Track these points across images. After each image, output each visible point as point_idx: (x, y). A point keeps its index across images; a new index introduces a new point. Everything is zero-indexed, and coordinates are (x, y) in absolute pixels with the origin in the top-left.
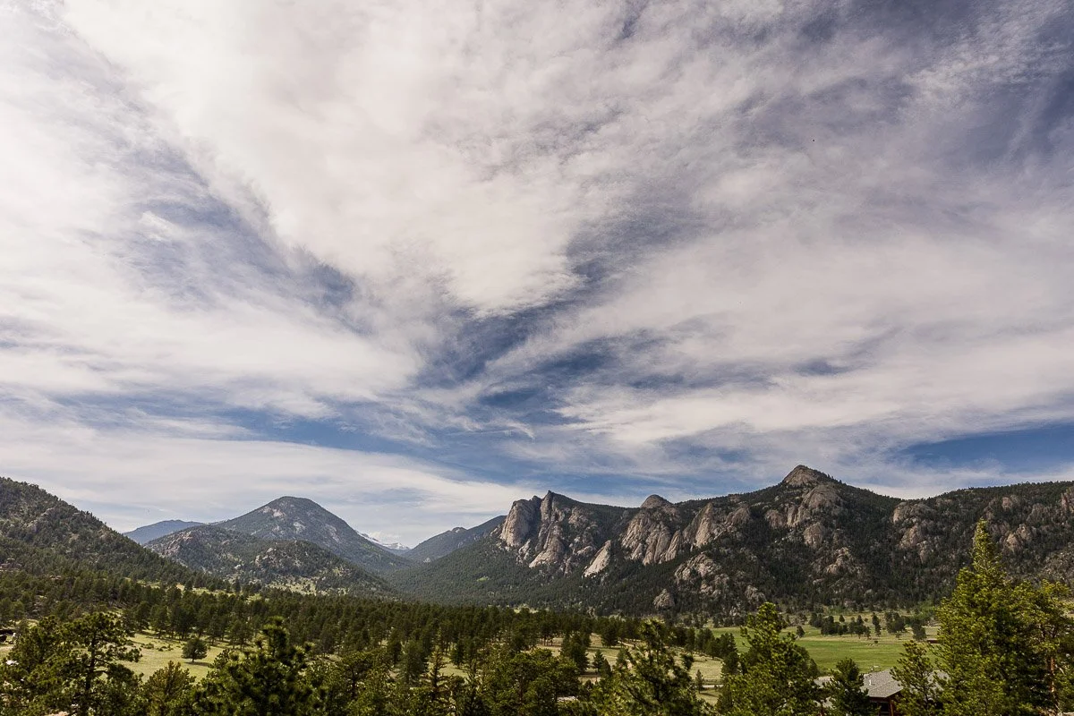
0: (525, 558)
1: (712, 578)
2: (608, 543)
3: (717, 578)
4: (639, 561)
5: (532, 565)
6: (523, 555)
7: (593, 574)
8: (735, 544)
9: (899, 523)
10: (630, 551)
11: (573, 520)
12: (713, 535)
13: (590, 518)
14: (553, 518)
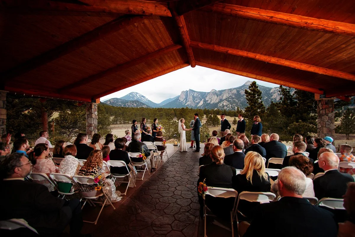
1: (227, 105)
2: (203, 100)
3: (228, 105)
4: (210, 103)
5: (186, 105)
6: (184, 103)
7: (200, 106)
8: (233, 98)
9: (272, 93)
10: (208, 101)
11: (195, 95)
12: (227, 97)
13: (199, 94)
14: (190, 95)
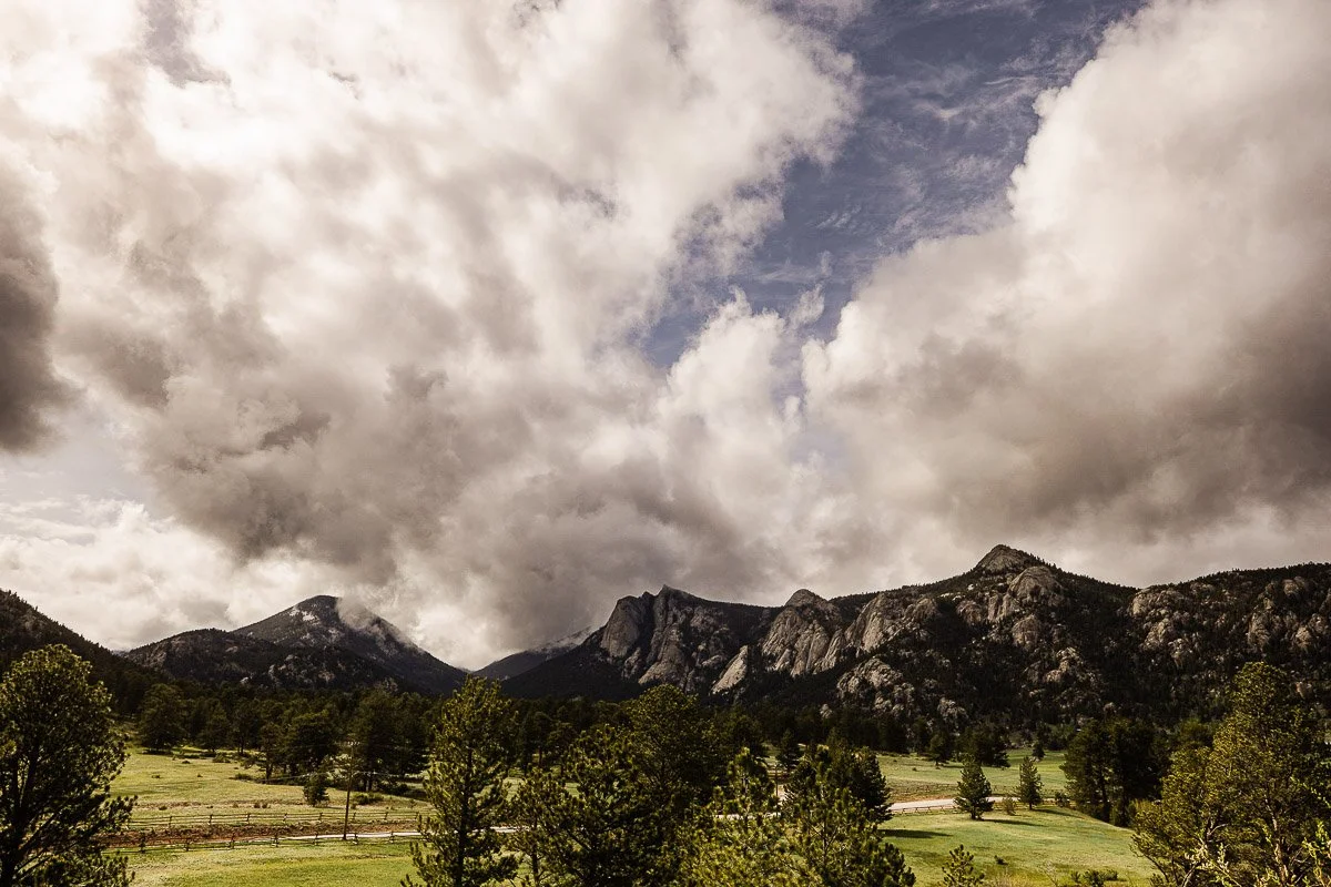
0: (633, 671)
1: (891, 688)
2: (744, 650)
3: (897, 688)
4: (786, 671)
5: (642, 680)
6: (630, 668)
7: (724, 690)
8: (919, 645)
9: (1142, 616)
10: (773, 659)
11: (696, 622)
12: (886, 635)
13: (720, 619)
14: (670, 619)
